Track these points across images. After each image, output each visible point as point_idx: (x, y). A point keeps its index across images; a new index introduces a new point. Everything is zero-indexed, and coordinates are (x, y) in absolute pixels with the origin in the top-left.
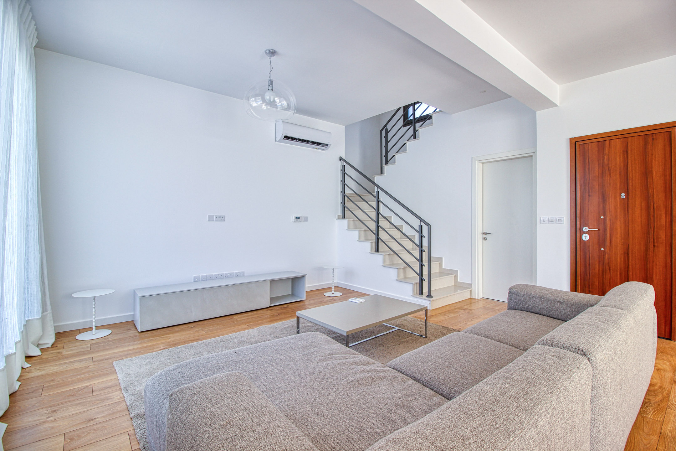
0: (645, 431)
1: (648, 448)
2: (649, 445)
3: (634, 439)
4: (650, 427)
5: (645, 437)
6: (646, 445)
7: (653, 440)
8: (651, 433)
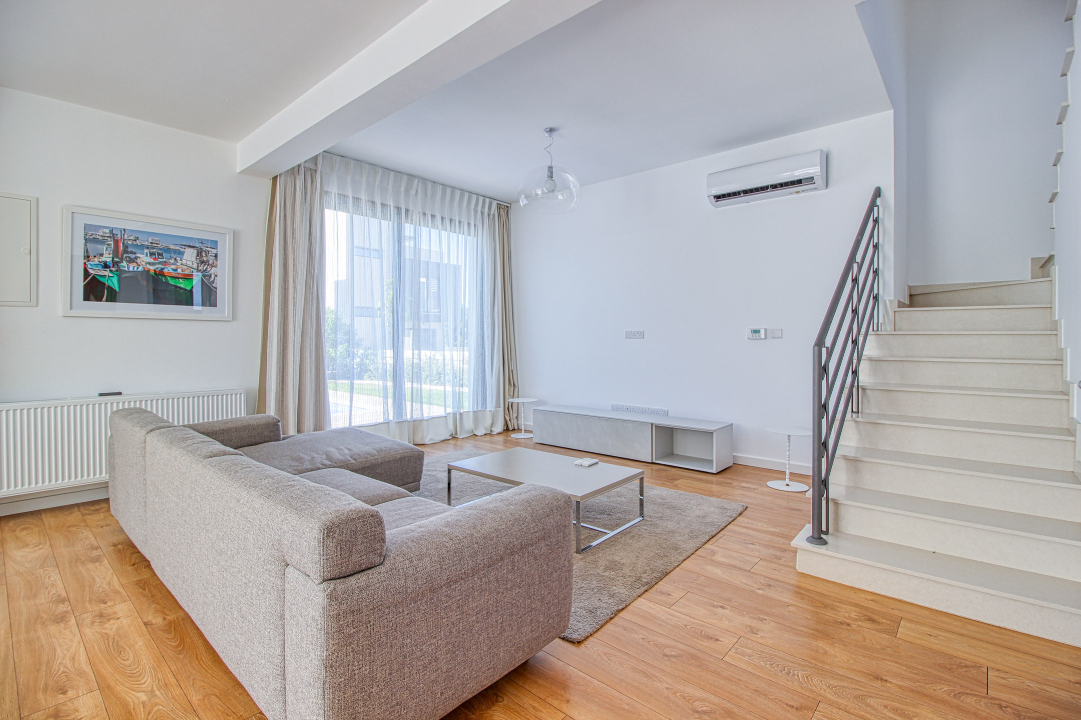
0: (214, 697)
1: (189, 678)
2: (191, 683)
3: (211, 675)
4: (216, 709)
5: (205, 689)
6: (193, 679)
7: (194, 693)
8: (206, 701)
